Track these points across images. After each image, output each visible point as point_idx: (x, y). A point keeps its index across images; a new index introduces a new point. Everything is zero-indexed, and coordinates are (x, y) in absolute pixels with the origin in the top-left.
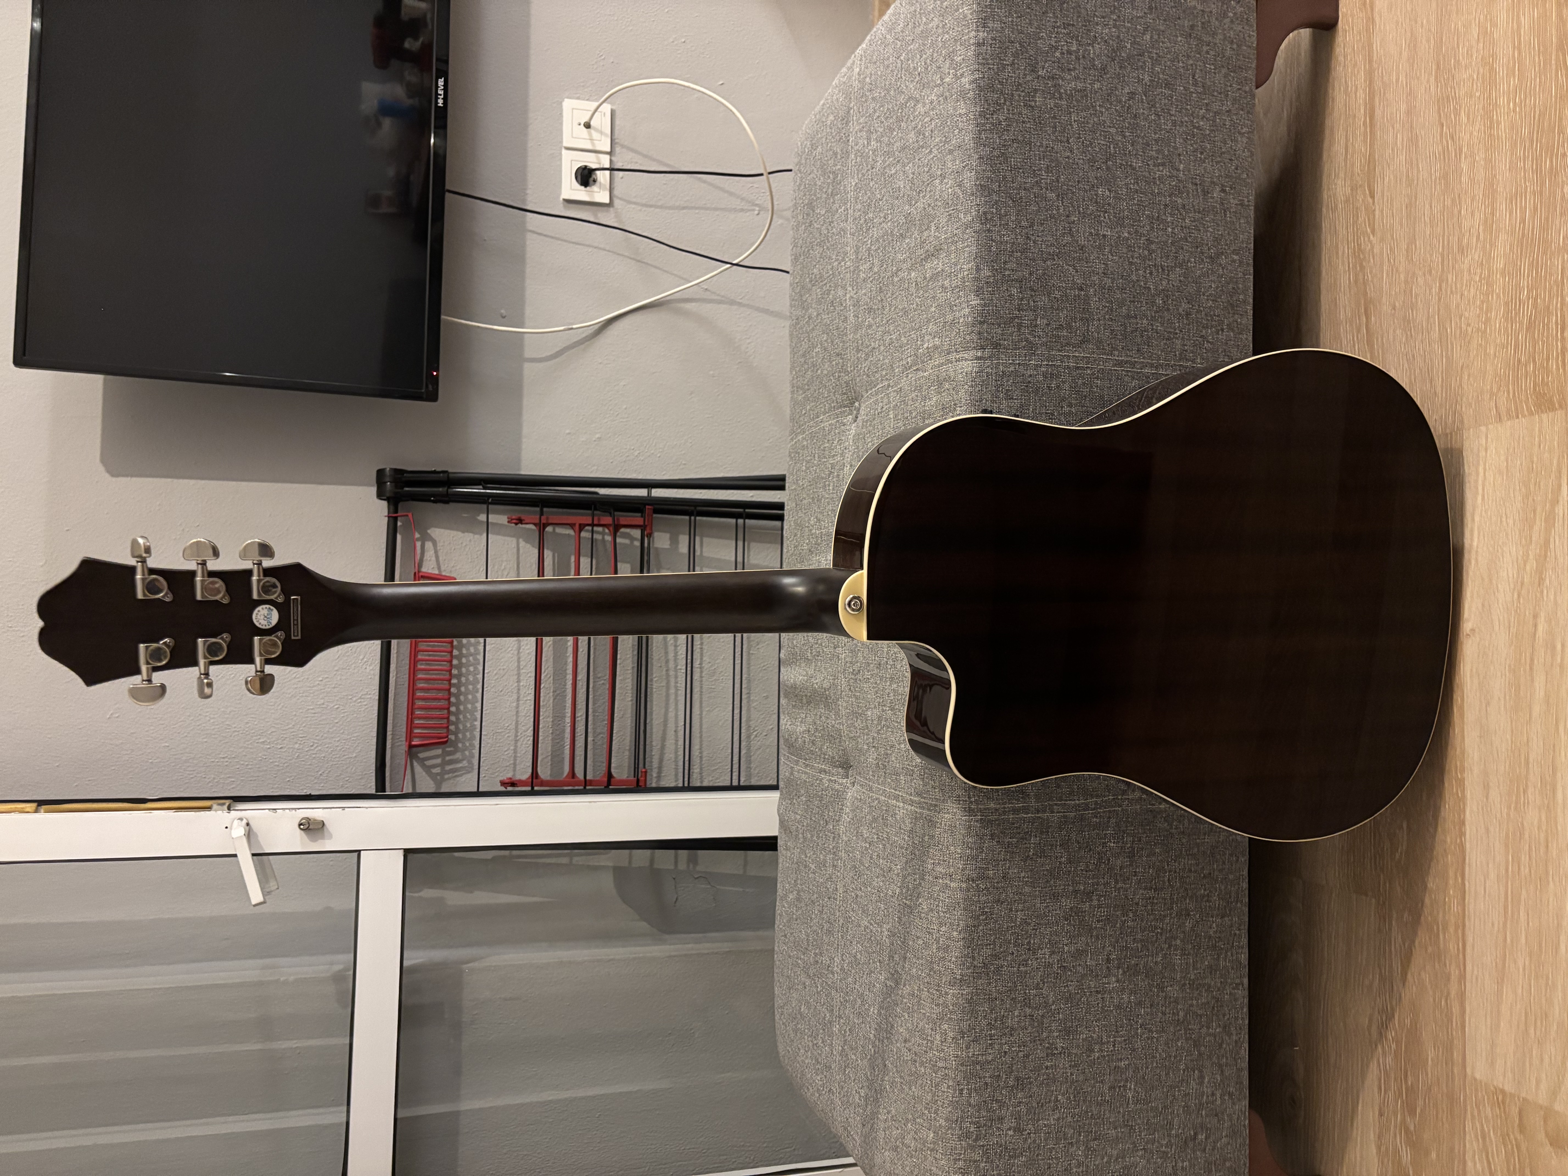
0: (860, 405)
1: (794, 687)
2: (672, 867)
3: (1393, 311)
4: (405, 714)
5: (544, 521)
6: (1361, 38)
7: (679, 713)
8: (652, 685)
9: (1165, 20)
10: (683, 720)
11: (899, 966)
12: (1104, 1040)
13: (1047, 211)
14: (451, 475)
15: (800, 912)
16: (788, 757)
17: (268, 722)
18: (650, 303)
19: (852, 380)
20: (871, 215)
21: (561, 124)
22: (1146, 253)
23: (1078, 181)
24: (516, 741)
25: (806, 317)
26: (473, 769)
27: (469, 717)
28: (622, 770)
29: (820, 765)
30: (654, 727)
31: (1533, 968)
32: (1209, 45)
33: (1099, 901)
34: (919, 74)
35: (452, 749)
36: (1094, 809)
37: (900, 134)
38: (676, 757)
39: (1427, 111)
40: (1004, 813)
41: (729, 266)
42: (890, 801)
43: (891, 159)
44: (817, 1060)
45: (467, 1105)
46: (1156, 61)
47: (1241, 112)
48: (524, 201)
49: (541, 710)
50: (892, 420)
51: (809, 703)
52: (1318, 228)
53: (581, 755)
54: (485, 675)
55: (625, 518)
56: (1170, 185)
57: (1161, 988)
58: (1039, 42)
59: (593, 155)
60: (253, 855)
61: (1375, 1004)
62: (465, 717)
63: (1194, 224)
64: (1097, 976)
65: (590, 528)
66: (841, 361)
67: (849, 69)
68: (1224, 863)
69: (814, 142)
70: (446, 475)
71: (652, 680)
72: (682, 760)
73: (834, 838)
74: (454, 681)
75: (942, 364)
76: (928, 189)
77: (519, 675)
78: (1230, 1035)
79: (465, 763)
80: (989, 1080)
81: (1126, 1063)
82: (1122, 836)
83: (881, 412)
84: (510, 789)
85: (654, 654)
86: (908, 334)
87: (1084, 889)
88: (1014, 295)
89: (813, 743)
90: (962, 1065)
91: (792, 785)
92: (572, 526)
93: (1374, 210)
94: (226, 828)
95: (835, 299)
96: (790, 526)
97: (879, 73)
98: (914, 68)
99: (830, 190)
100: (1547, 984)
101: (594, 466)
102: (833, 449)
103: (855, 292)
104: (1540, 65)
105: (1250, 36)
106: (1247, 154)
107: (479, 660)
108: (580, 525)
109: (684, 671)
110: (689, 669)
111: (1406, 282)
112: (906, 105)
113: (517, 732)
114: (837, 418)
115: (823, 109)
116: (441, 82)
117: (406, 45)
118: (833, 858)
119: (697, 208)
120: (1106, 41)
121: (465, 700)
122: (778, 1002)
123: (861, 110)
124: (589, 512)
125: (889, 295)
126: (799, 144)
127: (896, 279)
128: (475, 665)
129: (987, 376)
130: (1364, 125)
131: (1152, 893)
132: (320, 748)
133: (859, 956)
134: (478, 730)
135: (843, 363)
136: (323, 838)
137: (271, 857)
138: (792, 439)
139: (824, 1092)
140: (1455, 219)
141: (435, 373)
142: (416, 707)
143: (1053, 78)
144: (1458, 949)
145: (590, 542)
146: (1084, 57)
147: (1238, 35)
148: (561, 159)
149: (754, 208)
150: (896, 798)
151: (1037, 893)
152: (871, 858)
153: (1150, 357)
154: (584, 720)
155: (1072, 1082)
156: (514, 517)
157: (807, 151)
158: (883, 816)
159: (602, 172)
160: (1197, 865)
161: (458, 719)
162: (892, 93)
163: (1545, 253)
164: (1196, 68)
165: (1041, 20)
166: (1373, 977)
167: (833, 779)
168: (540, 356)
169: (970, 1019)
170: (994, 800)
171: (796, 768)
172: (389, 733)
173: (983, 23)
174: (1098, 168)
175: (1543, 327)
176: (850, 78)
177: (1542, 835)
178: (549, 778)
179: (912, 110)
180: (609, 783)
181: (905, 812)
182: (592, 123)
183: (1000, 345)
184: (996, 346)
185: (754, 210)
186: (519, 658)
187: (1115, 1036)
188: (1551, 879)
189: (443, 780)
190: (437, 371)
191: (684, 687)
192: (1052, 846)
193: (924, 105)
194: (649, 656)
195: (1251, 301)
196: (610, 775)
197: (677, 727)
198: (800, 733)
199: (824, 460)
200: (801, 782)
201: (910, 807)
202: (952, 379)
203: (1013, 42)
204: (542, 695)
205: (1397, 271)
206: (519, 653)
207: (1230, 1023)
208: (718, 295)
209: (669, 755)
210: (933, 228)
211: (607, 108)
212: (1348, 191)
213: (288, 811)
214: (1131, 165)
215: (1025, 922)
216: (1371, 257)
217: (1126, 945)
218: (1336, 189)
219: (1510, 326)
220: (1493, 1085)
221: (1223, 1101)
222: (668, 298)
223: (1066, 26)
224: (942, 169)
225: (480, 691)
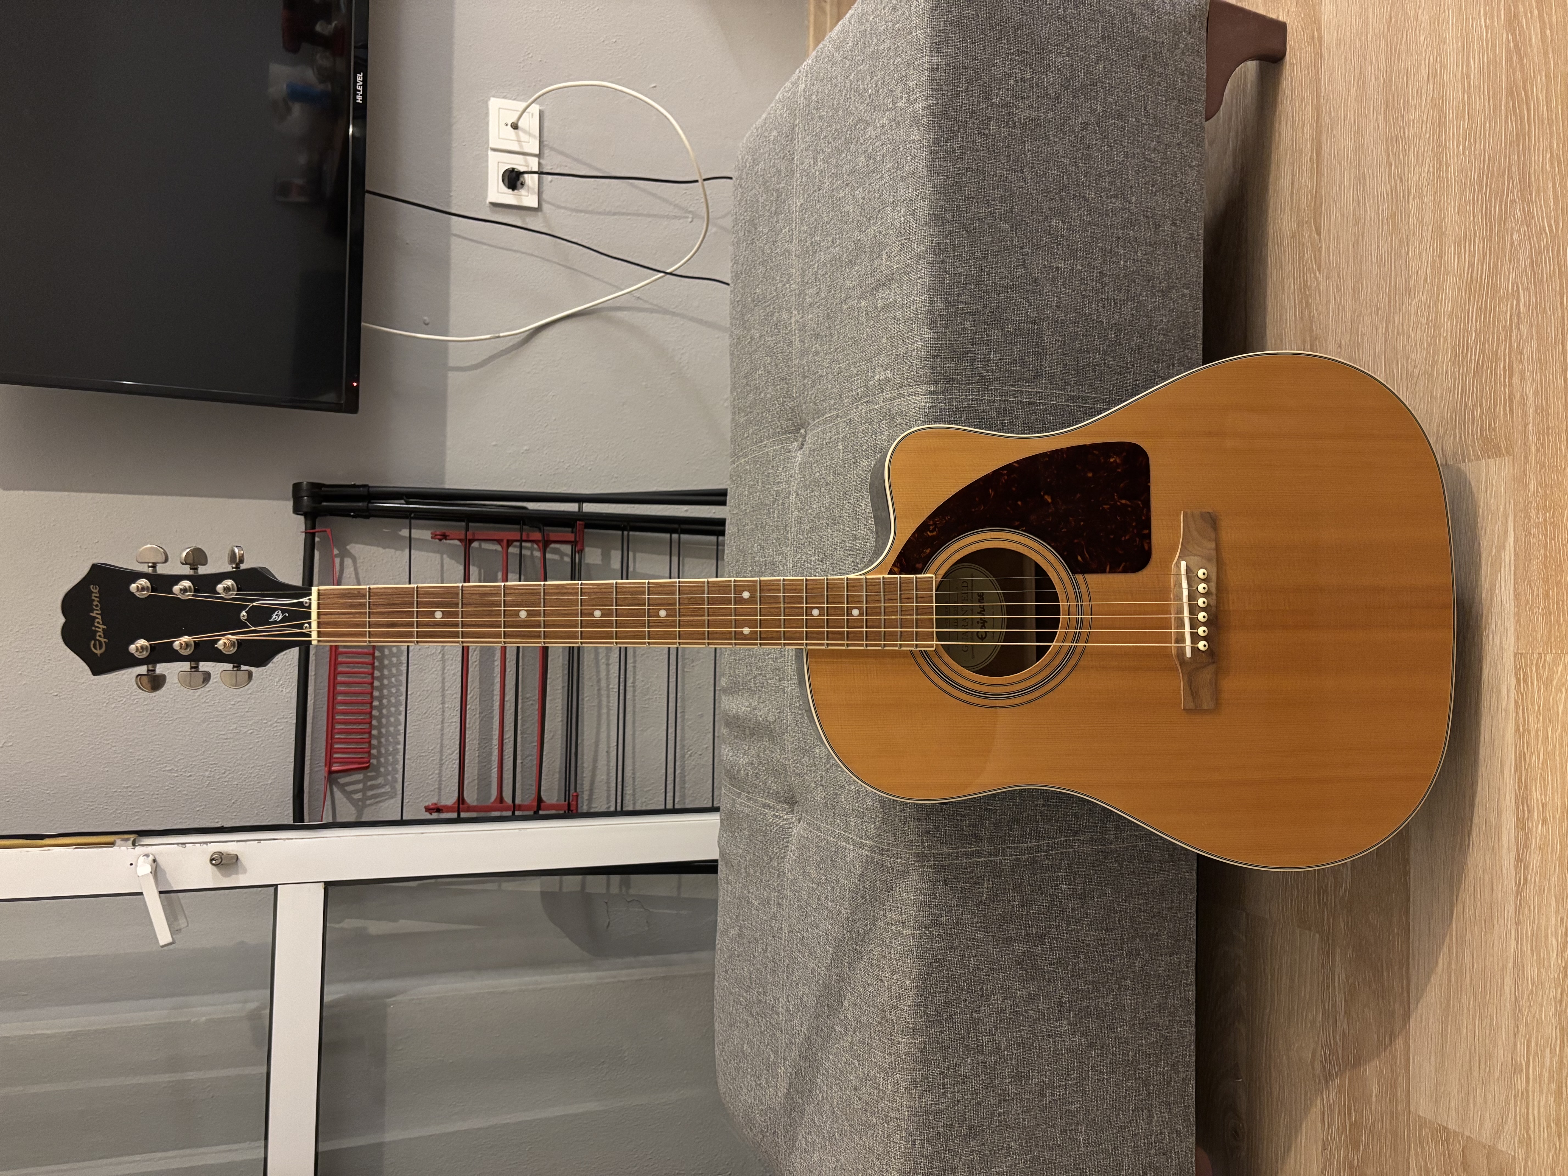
0: (805, 432)
1: (736, 717)
2: (604, 891)
3: (1339, 350)
4: (324, 738)
5: (469, 537)
6: (1308, 72)
7: (611, 734)
8: (583, 704)
9: (1117, 50)
10: (616, 740)
11: (849, 1012)
12: (1056, 1084)
13: (1001, 242)
14: (371, 489)
15: (742, 949)
16: (729, 788)
17: (175, 749)
18: (580, 311)
19: (798, 406)
20: (818, 238)
21: (487, 123)
22: (1099, 285)
23: (1032, 212)
24: (441, 765)
25: (748, 337)
26: (396, 794)
27: (392, 740)
28: (552, 794)
29: (763, 800)
30: (585, 748)
31: (1477, 1008)
32: (1160, 77)
33: (1051, 944)
34: (870, 96)
35: (374, 774)
36: (1046, 851)
37: (849, 157)
38: (608, 779)
39: (1375, 151)
40: (957, 857)
41: (662, 274)
42: (839, 842)
43: (839, 182)
44: (760, 1101)
45: (389, 1136)
46: (1109, 91)
47: (1191, 145)
48: (448, 204)
49: (467, 732)
50: (842, 451)
51: (752, 735)
52: (1263, 261)
53: (508, 778)
54: (409, 697)
55: (554, 533)
56: (1122, 217)
57: (1112, 1029)
58: (993, 68)
59: (521, 157)
60: (161, 892)
61: (1318, 1038)
62: (387, 740)
63: (1146, 257)
64: (1049, 1020)
65: (518, 544)
66: (786, 386)
67: (793, 84)
68: (1173, 901)
69: (755, 157)
70: (366, 489)
71: (583, 700)
72: (615, 781)
73: (779, 875)
74: (376, 703)
75: (894, 398)
76: (880, 216)
77: (443, 696)
78: (1177, 1072)
79: (387, 789)
80: (941, 1130)
81: (1078, 1106)
82: (1074, 878)
83: (829, 443)
84: (435, 816)
85: (585, 673)
86: (858, 364)
87: (1037, 932)
88: (967, 329)
89: (757, 776)
90: (915, 1115)
91: (735, 819)
92: (499, 542)
93: (1321, 247)
94: (131, 864)
95: (780, 322)
96: (732, 550)
97: (826, 91)
98: (865, 89)
99: (773, 209)
100: (1491, 1025)
101: (522, 479)
102: (778, 476)
103: (800, 316)
104: (1489, 110)
105: (1200, 68)
106: (1196, 187)
107: (401, 681)
108: (508, 541)
109: (617, 690)
110: (622, 688)
111: (1352, 321)
112: (855, 127)
113: (442, 755)
114: (782, 444)
115: (765, 123)
116: (360, 77)
117: (318, 28)
118: (777, 896)
119: (629, 214)
120: (1059, 70)
121: (387, 723)
122: (719, 1038)
123: (806, 128)
124: (518, 527)
125: (838, 322)
126: (740, 157)
127: (845, 307)
128: (397, 686)
129: (940, 412)
130: (1310, 161)
131: (1103, 934)
132: (232, 775)
133: (805, 999)
134: (402, 753)
135: (788, 388)
136: (237, 873)
137: (180, 894)
138: (734, 462)
139: (768, 1134)
140: (1403, 261)
141: (355, 384)
142: (336, 731)
143: (1007, 106)
144: (1402, 988)
145: (518, 559)
146: (1037, 85)
147: (1189, 67)
148: (487, 161)
149: (687, 215)
150: (846, 840)
151: (990, 939)
152: (819, 899)
153: (1102, 392)
154: (513, 742)
155: (1025, 1128)
156: (438, 533)
157: (748, 166)
158: (832, 857)
159: (530, 175)
160: (1147, 904)
161: (380, 742)
162: (840, 112)
163: (1493, 298)
164: (1148, 100)
165: (995, 46)
166: (1316, 1012)
167: (778, 814)
168: (465, 365)
169: (923, 1069)
170: (947, 844)
171: (738, 800)
172: (307, 758)
173: (937, 48)
174: (1052, 199)
175: (1491, 372)
176: (795, 94)
177: (1487, 878)
178: (475, 804)
179: (862, 132)
180: (539, 808)
181: (855, 855)
182: (520, 124)
183: (953, 380)
184: (950, 381)
185: (688, 217)
186: (444, 679)
187: (1066, 1080)
188: (1496, 922)
189: (365, 806)
190: (358, 382)
191: (617, 707)
192: (1005, 889)
193: (875, 128)
194: (580, 675)
195: (1201, 335)
196: (540, 800)
197: (609, 747)
198: (743, 765)
199: (767, 486)
200: (743, 816)
201: (860, 851)
202: (905, 413)
203: (966, 68)
204: (468, 716)
205: (1343, 309)
206: (443, 673)
207: (1178, 1061)
208: (651, 304)
209: (601, 777)
210: (884, 257)
211: (535, 109)
212: (1294, 226)
213: (198, 845)
214: (1084, 197)
215: (978, 968)
216: (1317, 294)
217: (1078, 987)
218: (1282, 223)
219: (1457, 369)
220: (1437, 1123)
221: (1171, 1140)
222: (600, 306)
223: (1020, 53)
224: (894, 196)
225: (403, 713)
